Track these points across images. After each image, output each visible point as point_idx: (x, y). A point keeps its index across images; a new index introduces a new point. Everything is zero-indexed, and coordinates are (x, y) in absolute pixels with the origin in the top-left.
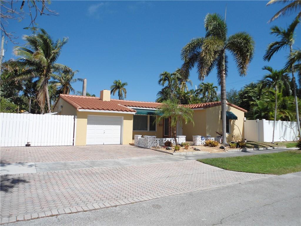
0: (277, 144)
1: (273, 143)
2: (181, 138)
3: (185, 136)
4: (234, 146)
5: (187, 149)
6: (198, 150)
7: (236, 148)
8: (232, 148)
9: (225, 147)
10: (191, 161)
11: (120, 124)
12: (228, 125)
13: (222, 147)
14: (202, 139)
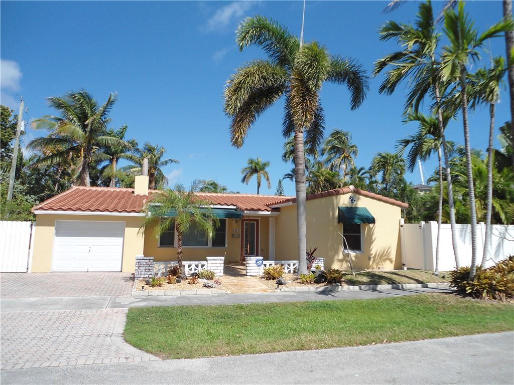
0: (443, 277)
1: (436, 275)
2: (213, 262)
4: (309, 281)
5: (194, 283)
6: (209, 286)
7: (312, 282)
8: (303, 283)
9: (290, 282)
10: (116, 310)
11: (122, 234)
12: (358, 234)
13: (279, 281)
14: (258, 262)
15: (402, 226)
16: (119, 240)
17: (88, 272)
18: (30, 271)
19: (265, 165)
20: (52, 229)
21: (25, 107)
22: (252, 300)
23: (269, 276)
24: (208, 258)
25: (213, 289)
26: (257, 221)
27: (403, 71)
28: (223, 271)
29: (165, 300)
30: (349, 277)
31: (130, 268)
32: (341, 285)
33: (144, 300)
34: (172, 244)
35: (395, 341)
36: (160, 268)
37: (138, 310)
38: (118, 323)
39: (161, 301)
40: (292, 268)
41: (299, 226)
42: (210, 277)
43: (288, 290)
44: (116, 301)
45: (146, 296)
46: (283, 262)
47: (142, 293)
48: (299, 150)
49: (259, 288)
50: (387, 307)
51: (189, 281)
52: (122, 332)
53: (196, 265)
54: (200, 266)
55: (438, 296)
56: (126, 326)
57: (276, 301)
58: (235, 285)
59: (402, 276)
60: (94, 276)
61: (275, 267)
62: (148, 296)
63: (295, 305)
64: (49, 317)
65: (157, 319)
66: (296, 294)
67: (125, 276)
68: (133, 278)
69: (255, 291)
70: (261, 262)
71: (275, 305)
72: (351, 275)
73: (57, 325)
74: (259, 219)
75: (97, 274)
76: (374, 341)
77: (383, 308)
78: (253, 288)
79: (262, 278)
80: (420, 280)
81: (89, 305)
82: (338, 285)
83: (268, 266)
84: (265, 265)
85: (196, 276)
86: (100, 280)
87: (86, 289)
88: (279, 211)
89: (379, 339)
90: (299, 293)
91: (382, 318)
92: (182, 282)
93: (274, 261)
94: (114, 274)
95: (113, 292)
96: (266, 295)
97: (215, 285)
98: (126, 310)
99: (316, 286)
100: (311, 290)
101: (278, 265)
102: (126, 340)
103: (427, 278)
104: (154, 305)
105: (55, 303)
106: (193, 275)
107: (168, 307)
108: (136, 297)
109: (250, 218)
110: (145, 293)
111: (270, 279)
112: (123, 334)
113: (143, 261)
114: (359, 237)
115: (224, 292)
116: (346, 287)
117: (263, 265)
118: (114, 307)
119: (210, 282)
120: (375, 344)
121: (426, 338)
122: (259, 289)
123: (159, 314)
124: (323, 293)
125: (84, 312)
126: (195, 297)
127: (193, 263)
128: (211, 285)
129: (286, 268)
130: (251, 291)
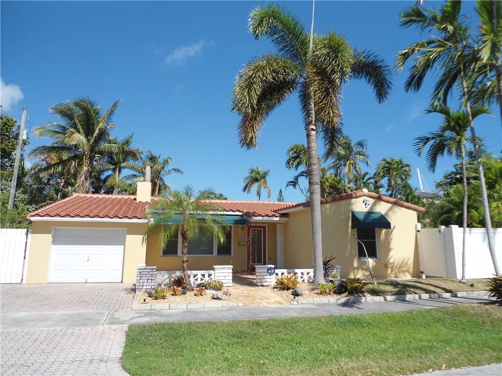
0: (472, 285)
1: (463, 283)
2: (220, 271)
3: (232, 267)
4: (327, 291)
5: (201, 295)
6: (218, 298)
7: (331, 293)
8: (321, 294)
9: (306, 292)
10: (114, 327)
11: (123, 242)
12: (373, 240)
13: (295, 291)
14: (269, 271)
15: (418, 231)
16: (120, 248)
17: (86, 282)
18: (24, 282)
19: (265, 174)
20: (48, 237)
21: (27, 116)
22: (269, 315)
23: (282, 286)
24: (215, 266)
25: (223, 302)
26: (264, 228)
27: (431, 57)
28: (231, 281)
29: (170, 315)
30: (370, 286)
31: (131, 279)
32: (364, 296)
33: (146, 315)
34: (176, 252)
35: (456, 367)
36: (163, 278)
37: (140, 328)
38: (116, 344)
39: (165, 316)
40: (306, 277)
41: (315, 231)
42: (218, 287)
43: (306, 302)
44: (115, 316)
45: (148, 310)
46: (296, 271)
47: (143, 306)
48: (312, 149)
49: (273, 300)
50: (424, 321)
51: (195, 292)
52: (120, 356)
53: (202, 275)
54: (206, 276)
55: (478, 307)
56: (125, 348)
57: (295, 315)
58: (246, 296)
59: (427, 284)
60: (92, 287)
61: (289, 277)
62: (151, 310)
63: (318, 320)
64: (35, 337)
65: (161, 338)
66: (315, 307)
67: (125, 287)
68: (134, 290)
69: (269, 303)
70: (273, 271)
71: (296, 320)
72: (372, 284)
73: (43, 347)
74: (266, 225)
75: (96, 285)
76: (431, 367)
77: (419, 322)
78: (267, 299)
79: (274, 288)
80: (448, 288)
81: (84, 321)
82: (360, 296)
83: (280, 275)
84: (277, 274)
85: (203, 287)
86: (98, 291)
87: (82, 302)
88: (288, 217)
89: (436, 363)
90: (319, 305)
91: (426, 335)
92: (188, 293)
93: (286, 270)
94: (115, 284)
95: (112, 306)
96: (283, 309)
97: (224, 297)
98: (125, 327)
99: (336, 297)
100: (331, 301)
101: (291, 274)
102: (124, 368)
103: (454, 286)
104: (158, 322)
105: (45, 319)
106: (199, 286)
107: (173, 323)
108: (138, 312)
109: (257, 225)
110: (147, 307)
111: (284, 289)
112: (121, 358)
113: (145, 270)
114: (374, 243)
115: (235, 304)
116: (369, 298)
117: (275, 275)
118: (112, 323)
119: (219, 294)
120: (433, 371)
121: (492, 362)
122: (273, 302)
123: (164, 332)
124: (345, 305)
125: (77, 329)
126: (204, 311)
127: (199, 273)
128: (220, 297)
129: (299, 278)
130: (264, 304)
